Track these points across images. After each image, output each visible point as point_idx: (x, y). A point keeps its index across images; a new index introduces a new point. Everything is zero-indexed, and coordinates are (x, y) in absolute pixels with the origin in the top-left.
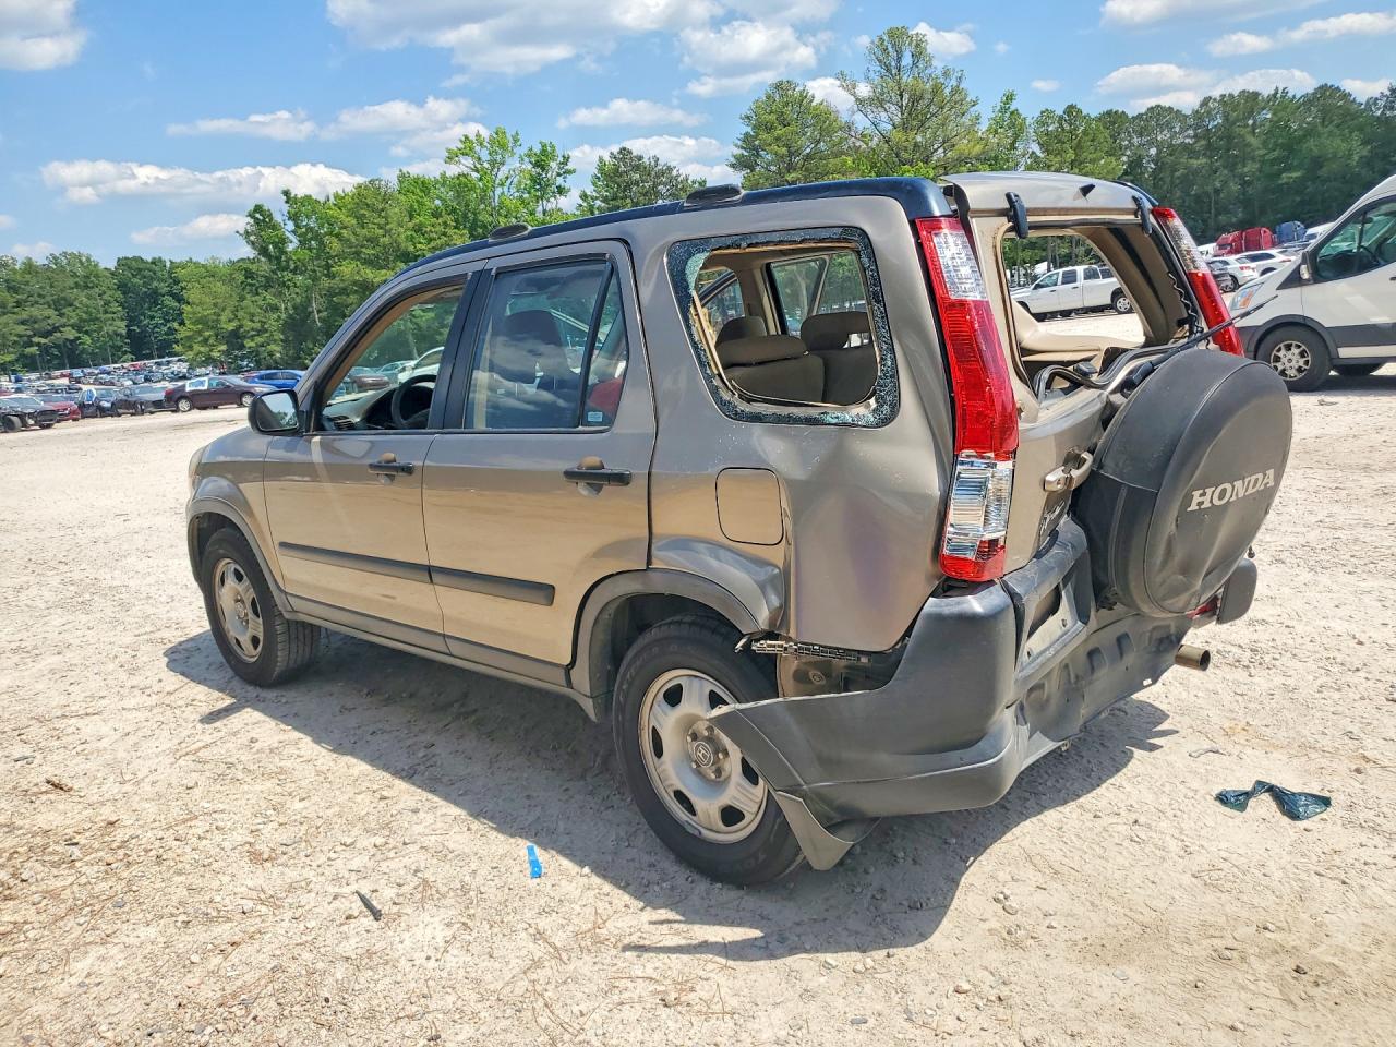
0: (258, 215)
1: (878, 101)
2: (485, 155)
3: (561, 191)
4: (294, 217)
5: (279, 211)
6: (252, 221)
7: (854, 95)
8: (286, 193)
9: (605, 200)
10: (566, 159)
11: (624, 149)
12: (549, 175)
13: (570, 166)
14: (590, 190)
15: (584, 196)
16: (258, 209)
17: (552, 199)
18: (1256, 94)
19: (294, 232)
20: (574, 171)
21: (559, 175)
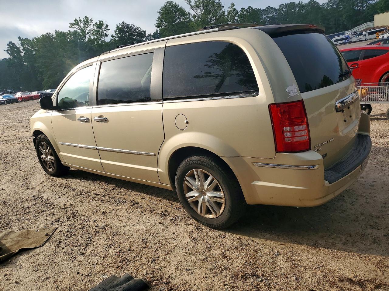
0: (11, 45)
1: (197, 6)
2: (82, 25)
3: (106, 35)
5: (18, 43)
6: (9, 47)
7: (190, 5)
8: (19, 38)
9: (118, 37)
10: (107, 26)
11: (124, 22)
12: (102, 30)
13: (108, 28)
14: (114, 34)
15: (113, 36)
16: (11, 43)
17: (103, 38)
18: (295, 3)
19: (23, 50)
21: (105, 30)
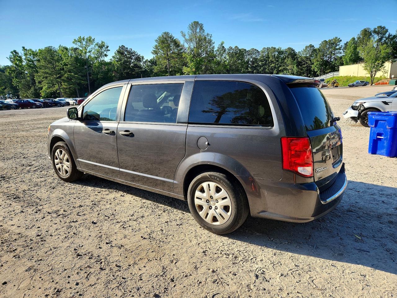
0: (14, 53)
2: (84, 43)
3: (106, 55)
4: (26, 54)
5: (21, 53)
6: (12, 54)
8: (23, 48)
9: (117, 58)
10: (107, 47)
11: (123, 46)
12: (102, 50)
13: (109, 49)
14: (114, 55)
15: (113, 57)
16: (15, 51)
17: (103, 57)
19: (25, 59)
20: (110, 50)
21: (105, 51)
